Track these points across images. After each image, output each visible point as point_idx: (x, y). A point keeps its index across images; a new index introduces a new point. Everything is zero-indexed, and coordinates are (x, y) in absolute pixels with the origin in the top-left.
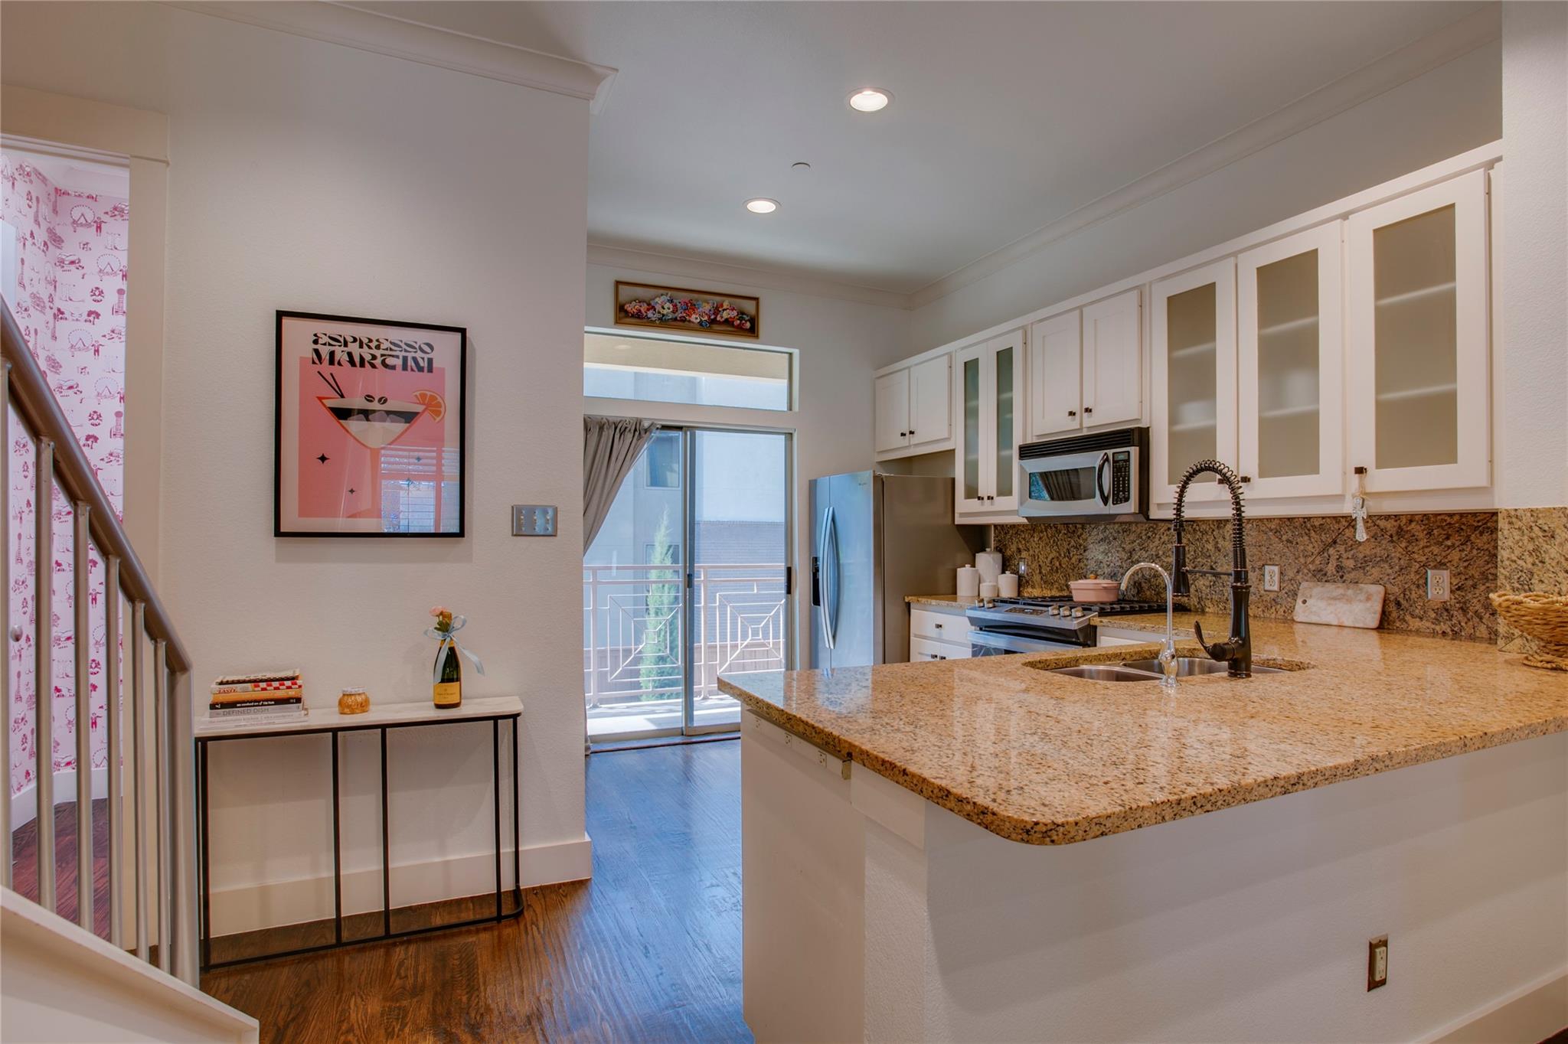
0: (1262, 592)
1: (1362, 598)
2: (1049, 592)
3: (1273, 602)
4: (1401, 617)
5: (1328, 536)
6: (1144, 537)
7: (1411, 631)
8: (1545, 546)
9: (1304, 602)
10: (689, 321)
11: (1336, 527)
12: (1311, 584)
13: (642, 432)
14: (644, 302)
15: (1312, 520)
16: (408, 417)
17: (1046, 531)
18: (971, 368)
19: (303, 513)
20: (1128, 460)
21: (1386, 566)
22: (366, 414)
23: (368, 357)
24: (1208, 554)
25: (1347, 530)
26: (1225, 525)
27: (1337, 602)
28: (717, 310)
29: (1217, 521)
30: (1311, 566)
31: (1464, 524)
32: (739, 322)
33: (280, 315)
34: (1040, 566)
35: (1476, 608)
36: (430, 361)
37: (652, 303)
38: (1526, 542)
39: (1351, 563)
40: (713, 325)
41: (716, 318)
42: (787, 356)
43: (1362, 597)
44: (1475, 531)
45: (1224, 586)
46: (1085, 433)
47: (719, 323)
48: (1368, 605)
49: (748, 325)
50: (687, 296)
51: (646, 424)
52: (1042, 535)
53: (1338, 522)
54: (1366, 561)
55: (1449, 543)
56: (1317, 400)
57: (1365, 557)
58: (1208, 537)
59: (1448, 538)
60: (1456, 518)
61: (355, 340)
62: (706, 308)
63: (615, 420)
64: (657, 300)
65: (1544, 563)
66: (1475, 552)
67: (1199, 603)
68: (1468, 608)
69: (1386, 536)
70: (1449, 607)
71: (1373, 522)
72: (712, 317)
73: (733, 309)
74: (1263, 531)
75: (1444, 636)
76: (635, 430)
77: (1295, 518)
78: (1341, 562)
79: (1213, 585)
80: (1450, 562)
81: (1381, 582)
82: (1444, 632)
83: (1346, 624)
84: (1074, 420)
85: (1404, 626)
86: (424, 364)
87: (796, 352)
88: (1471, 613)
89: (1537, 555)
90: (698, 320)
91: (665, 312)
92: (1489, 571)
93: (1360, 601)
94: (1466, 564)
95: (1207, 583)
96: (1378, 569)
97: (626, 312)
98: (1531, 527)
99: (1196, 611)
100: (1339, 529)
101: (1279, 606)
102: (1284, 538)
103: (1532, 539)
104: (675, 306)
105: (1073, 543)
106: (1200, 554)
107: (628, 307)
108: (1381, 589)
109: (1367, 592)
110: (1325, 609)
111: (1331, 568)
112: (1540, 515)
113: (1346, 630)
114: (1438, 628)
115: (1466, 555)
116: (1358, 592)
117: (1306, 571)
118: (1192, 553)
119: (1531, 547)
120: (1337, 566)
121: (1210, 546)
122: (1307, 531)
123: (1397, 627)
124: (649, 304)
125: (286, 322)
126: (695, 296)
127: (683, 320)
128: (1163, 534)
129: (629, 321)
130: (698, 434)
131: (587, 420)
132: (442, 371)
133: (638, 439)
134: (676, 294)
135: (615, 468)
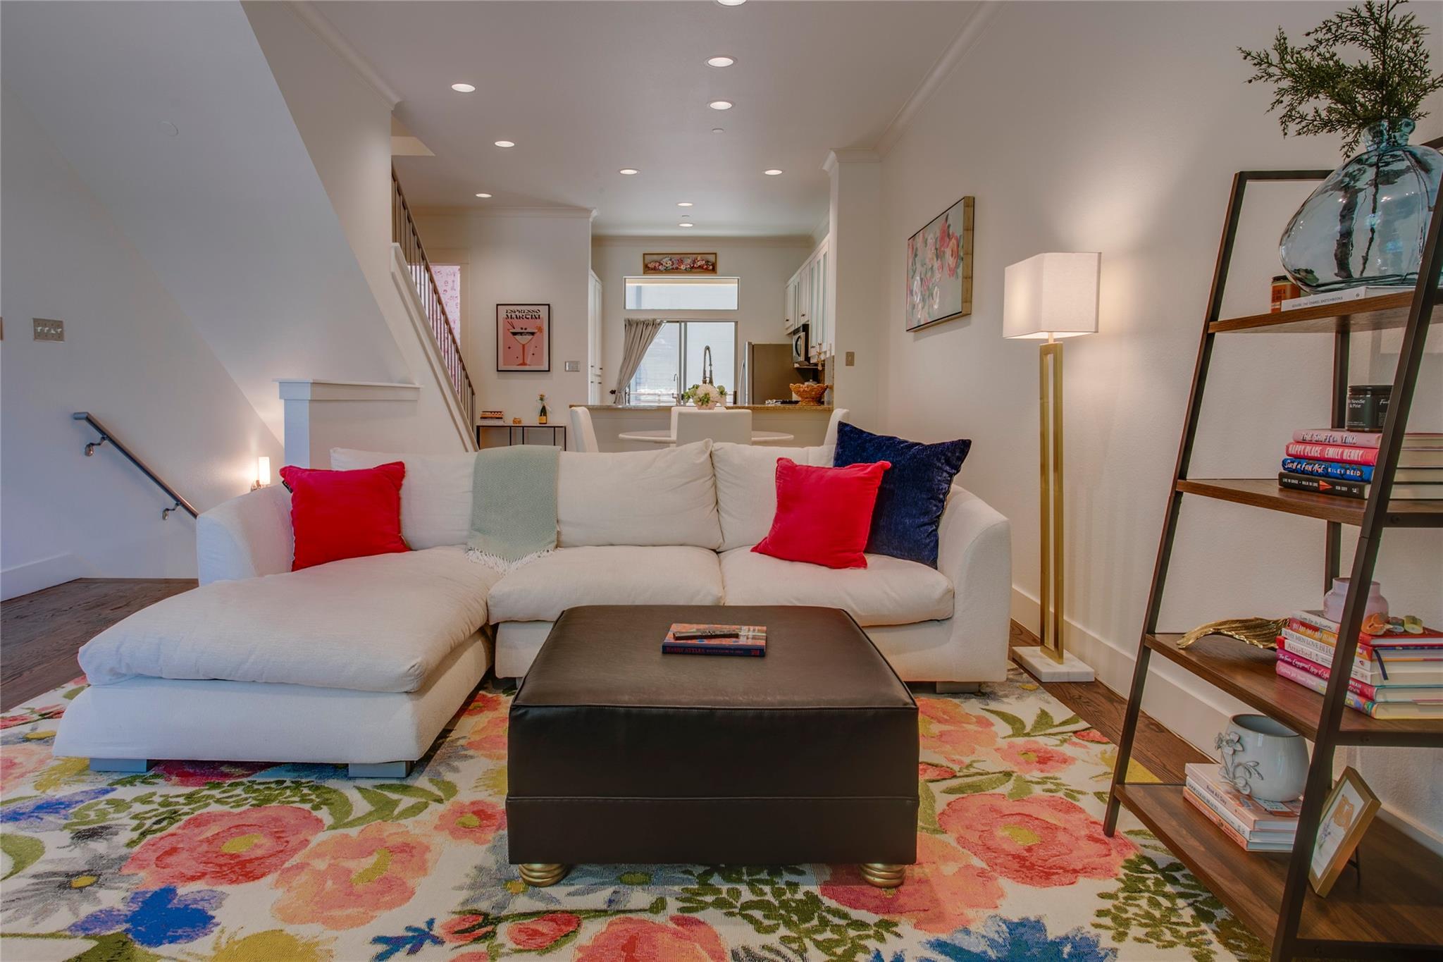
10: (680, 269)
13: (657, 325)
14: (658, 262)
16: (533, 334)
19: (505, 365)
20: (802, 338)
22: (521, 334)
23: (521, 316)
28: (694, 262)
32: (706, 266)
33: (497, 305)
36: (539, 315)
37: (662, 262)
40: (693, 269)
42: (736, 280)
47: (696, 268)
49: (711, 267)
50: (679, 257)
51: (659, 321)
61: (518, 311)
62: (689, 261)
63: (643, 320)
64: (664, 260)
72: (692, 265)
73: (703, 260)
76: (653, 324)
86: (537, 316)
87: (742, 278)
90: (685, 268)
91: (668, 266)
97: (649, 268)
104: (673, 262)
107: (650, 266)
125: (499, 307)
126: (682, 256)
127: (677, 268)
129: (650, 272)
130: (688, 323)
131: (629, 321)
132: (542, 318)
133: (654, 329)
134: (673, 256)
135: (643, 343)
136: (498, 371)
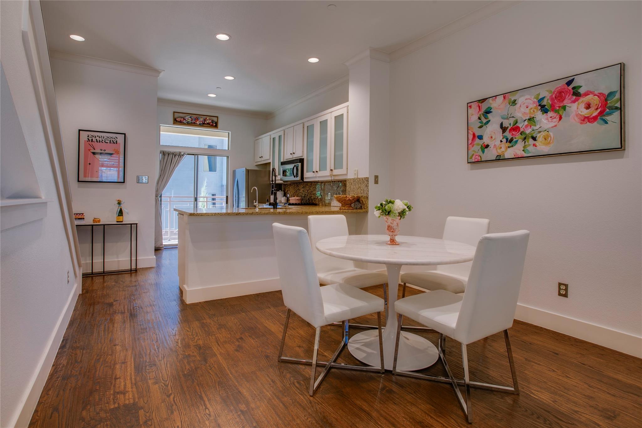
0: (328, 199)
10: (196, 123)
13: (181, 156)
14: (182, 118)
15: (335, 182)
16: (111, 154)
18: (274, 139)
19: (85, 176)
20: (299, 166)
22: (101, 154)
23: (101, 140)
28: (205, 120)
29: (310, 182)
32: (212, 123)
33: (80, 130)
36: (117, 141)
37: (185, 118)
40: (203, 125)
41: (204, 123)
42: (228, 133)
45: (322, 198)
46: (292, 159)
47: (206, 124)
49: (215, 124)
50: (195, 116)
51: (182, 153)
56: (327, 153)
58: (320, 186)
61: (98, 136)
62: (202, 119)
63: (173, 152)
64: (186, 117)
69: (345, 185)
72: (204, 122)
73: (210, 120)
74: (328, 184)
76: (179, 155)
84: (291, 156)
86: (115, 142)
87: (230, 132)
90: (199, 123)
91: (189, 121)
97: (177, 121)
100: (339, 184)
102: (331, 186)
104: (192, 119)
107: (177, 119)
111: (338, 193)
117: (333, 194)
124: (184, 118)
125: (81, 132)
126: (198, 116)
127: (194, 123)
128: (313, 185)
129: (178, 123)
130: (199, 156)
131: (163, 152)
132: (120, 143)
133: (180, 158)
134: (192, 115)
135: (172, 166)
136: (78, 181)
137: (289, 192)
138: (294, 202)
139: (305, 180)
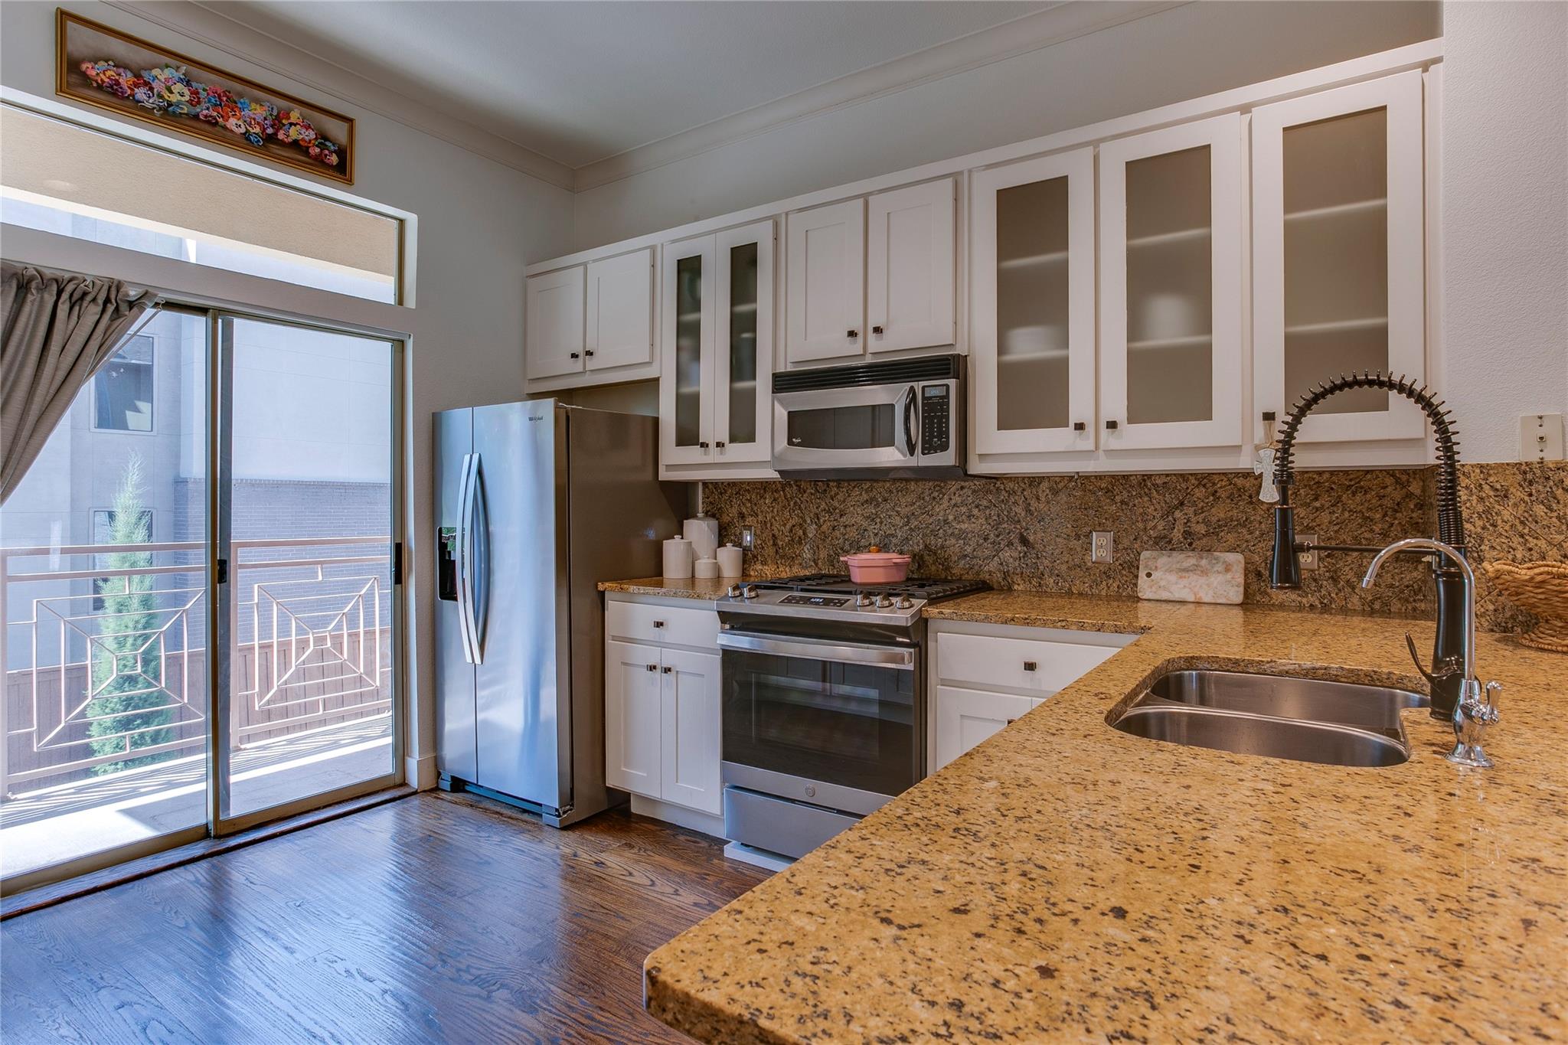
0: (1089, 564)
1: (1220, 569)
2: (787, 569)
3: (1104, 576)
4: (1262, 589)
5: (1173, 496)
6: (927, 498)
7: (1273, 605)
8: (1497, 507)
9: (1149, 575)
10: (225, 128)
11: (1184, 486)
12: (1155, 553)
13: (122, 308)
14: (126, 67)
15: (1153, 478)
17: (784, 491)
18: (689, 269)
20: (947, 396)
21: (1244, 531)
24: (1016, 519)
25: (1196, 490)
26: (1039, 484)
27: (1191, 574)
28: (278, 121)
29: (1029, 478)
30: (1152, 532)
31: (1334, 483)
32: (318, 150)
34: (774, 535)
35: (1349, 577)
37: (148, 76)
38: (1474, 502)
39: (1201, 529)
40: (268, 144)
41: (276, 134)
42: (395, 223)
43: (1220, 567)
44: (1347, 490)
45: (1038, 558)
46: (869, 360)
47: (282, 144)
48: (1229, 576)
49: (334, 159)
51: (131, 294)
52: (776, 495)
53: (1187, 481)
54: (1220, 526)
55: (1317, 504)
56: (1208, 330)
57: (1219, 521)
58: (1016, 497)
59: (1316, 499)
60: (1326, 476)
62: (259, 112)
63: (59, 275)
64: (156, 72)
65: (1496, 526)
66: (1347, 514)
67: (1004, 579)
68: (1339, 577)
69: (1243, 497)
70: (1317, 577)
71: (1228, 480)
72: (270, 131)
73: (308, 127)
74: (1090, 491)
75: (1311, 610)
76: (107, 301)
77: (1131, 475)
78: (1189, 527)
79: (1024, 557)
80: (1319, 525)
81: (1238, 550)
82: (1311, 605)
83: (1206, 600)
84: (855, 343)
85: (1266, 600)
87: (412, 219)
88: (1342, 583)
89: (1487, 518)
90: (243, 130)
91: (174, 98)
92: (1362, 536)
93: (1219, 572)
94: (1336, 528)
95: (1016, 555)
96: (1236, 535)
97: (84, 75)
98: (1481, 485)
99: (1001, 590)
100: (1188, 488)
101: (1111, 581)
102: (1118, 499)
103: (1482, 499)
104: (195, 93)
105: (823, 506)
106: (1006, 519)
107: (89, 71)
108: (1240, 557)
109: (1225, 562)
110: (1176, 583)
111: (1177, 534)
112: (1491, 472)
113: (1205, 608)
114: (1304, 600)
115: (1337, 518)
116: (1214, 561)
117: (1145, 538)
118: (995, 518)
119: (1480, 508)
120: (1184, 531)
121: (1019, 510)
122: (1146, 490)
123: (1258, 601)
124: (138, 76)
126: (238, 87)
127: (211, 122)
128: (955, 494)
129: (93, 94)
130: (238, 322)
133: (112, 320)
134: (195, 71)
135: (56, 369)
137: (749, 520)
138: (879, 577)
139: (976, 467)
